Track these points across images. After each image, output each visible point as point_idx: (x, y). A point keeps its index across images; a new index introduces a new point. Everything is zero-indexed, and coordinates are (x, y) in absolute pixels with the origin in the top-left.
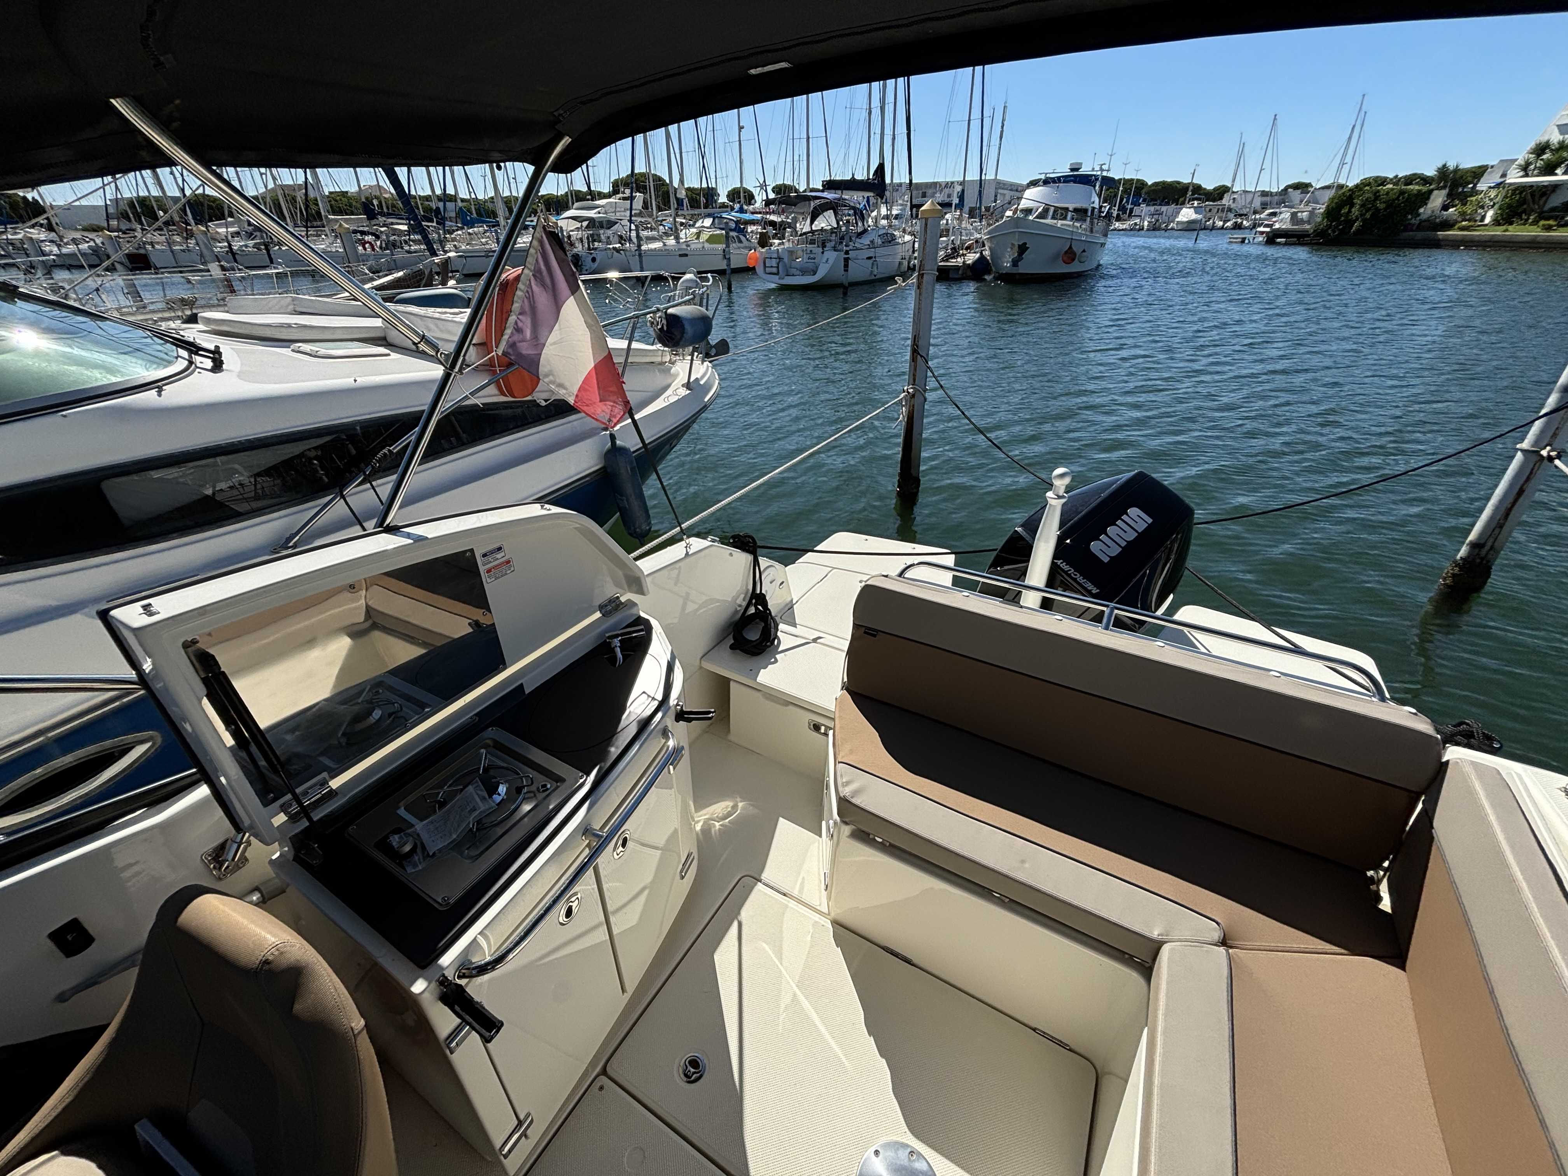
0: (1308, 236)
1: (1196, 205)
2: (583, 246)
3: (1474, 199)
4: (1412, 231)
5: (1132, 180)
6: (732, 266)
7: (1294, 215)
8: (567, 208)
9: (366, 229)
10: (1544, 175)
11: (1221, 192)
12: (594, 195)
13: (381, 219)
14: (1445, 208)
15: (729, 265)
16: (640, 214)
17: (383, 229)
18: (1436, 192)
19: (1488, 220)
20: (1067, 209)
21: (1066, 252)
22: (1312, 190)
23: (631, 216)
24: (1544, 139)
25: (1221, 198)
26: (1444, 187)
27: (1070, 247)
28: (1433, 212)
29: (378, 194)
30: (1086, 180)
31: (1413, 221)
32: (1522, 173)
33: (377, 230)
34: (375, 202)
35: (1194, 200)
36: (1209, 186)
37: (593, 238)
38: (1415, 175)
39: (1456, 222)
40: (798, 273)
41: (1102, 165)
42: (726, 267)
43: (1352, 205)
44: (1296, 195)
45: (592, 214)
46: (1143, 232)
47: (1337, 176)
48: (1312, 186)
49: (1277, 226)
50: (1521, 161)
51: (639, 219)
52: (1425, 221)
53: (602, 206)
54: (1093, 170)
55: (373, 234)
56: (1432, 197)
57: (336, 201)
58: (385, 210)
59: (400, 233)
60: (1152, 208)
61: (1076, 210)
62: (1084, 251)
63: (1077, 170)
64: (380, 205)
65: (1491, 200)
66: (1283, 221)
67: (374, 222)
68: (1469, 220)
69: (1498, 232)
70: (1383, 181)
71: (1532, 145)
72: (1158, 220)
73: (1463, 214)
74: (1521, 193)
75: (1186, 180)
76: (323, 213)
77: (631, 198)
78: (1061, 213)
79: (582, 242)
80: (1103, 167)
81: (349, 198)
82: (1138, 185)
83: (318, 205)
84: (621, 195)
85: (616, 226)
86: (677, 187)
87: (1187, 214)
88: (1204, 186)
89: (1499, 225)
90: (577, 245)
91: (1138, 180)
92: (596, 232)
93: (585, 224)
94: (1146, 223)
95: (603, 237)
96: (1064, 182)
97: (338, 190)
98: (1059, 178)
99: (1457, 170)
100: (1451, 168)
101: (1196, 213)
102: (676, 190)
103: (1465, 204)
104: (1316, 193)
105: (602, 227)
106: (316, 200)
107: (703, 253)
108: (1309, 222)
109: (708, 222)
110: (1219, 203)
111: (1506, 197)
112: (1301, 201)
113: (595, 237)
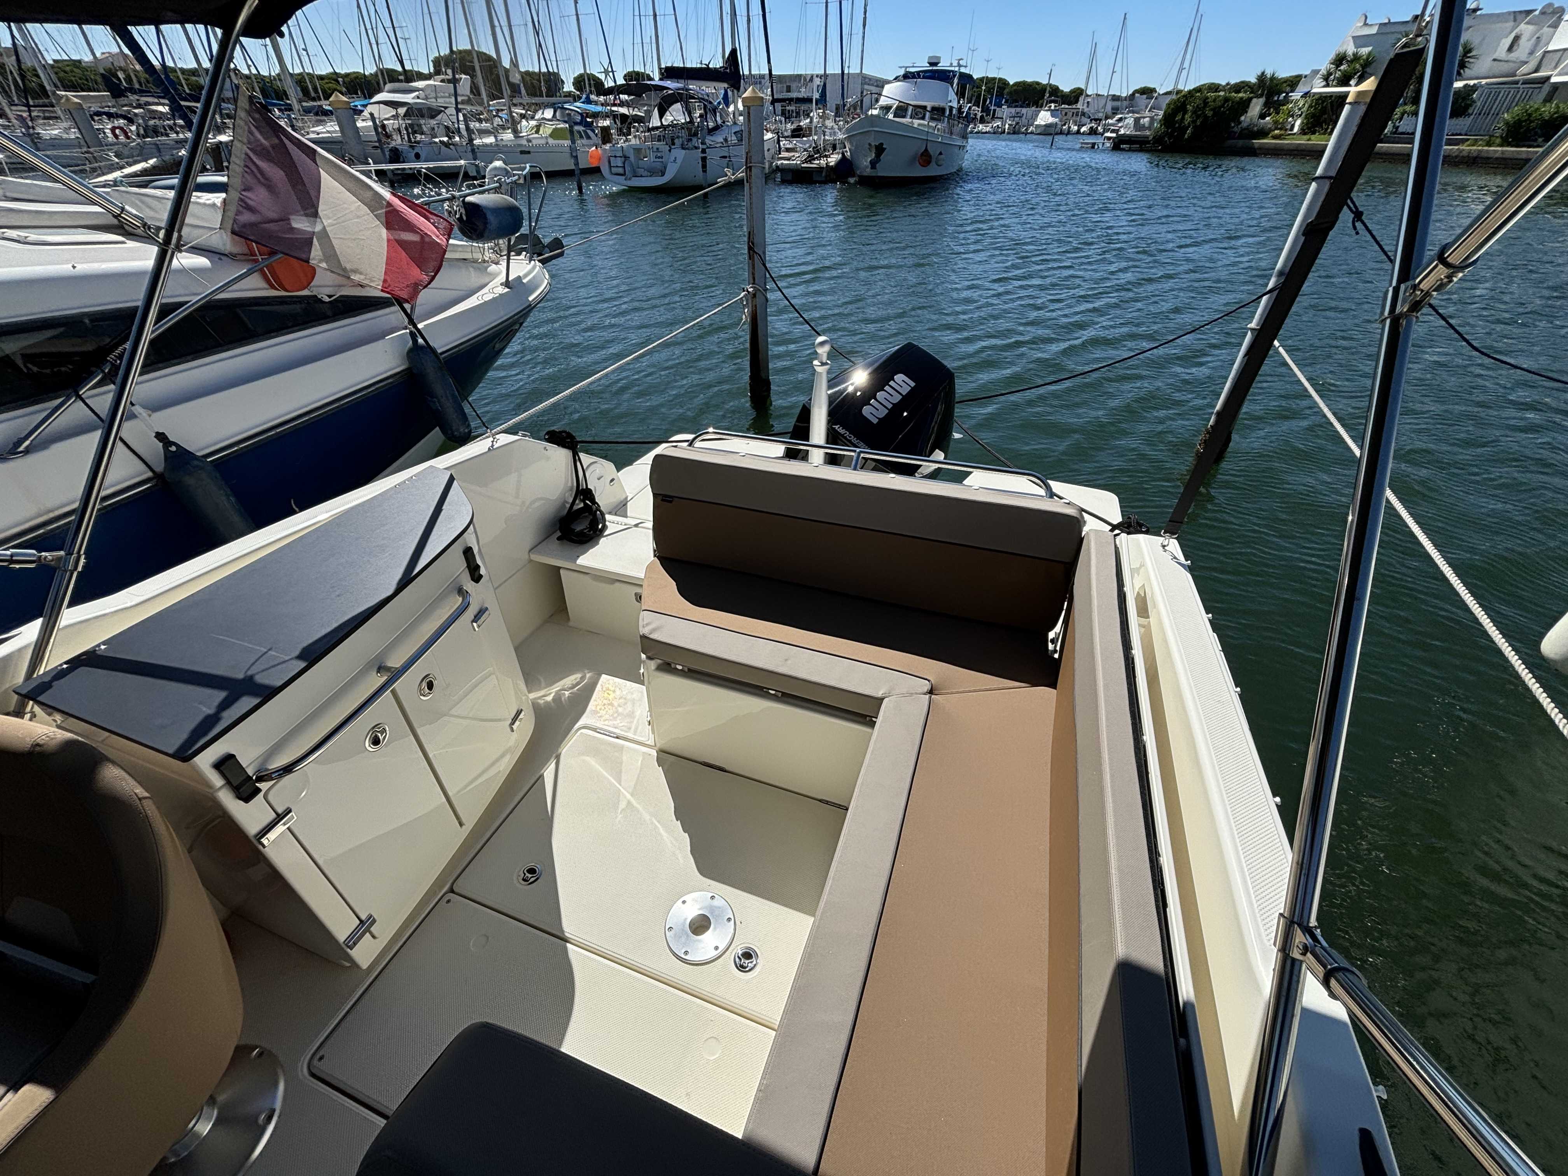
0: (1148, 142)
1: (1053, 108)
2: (402, 139)
3: (1285, 107)
4: (1235, 139)
5: (994, 79)
6: (581, 167)
7: (1137, 120)
8: (379, 90)
9: (113, 110)
10: (1341, 86)
11: (1077, 95)
12: (410, 76)
13: (133, 98)
14: (1262, 116)
15: (577, 164)
16: (468, 102)
17: (136, 111)
18: (1254, 100)
19: (1296, 129)
20: (925, 108)
21: (922, 154)
22: (1155, 95)
23: (457, 103)
24: (1342, 50)
25: (1077, 102)
26: (1261, 96)
27: (926, 150)
28: (1251, 120)
29: (123, 64)
30: (944, 76)
31: (1236, 129)
32: (1324, 83)
33: (129, 112)
34: (121, 75)
35: (1051, 102)
36: (1066, 88)
37: (414, 129)
38: (1242, 82)
39: (1271, 130)
40: (646, 173)
41: (959, 60)
42: (573, 167)
43: (1185, 112)
44: (1141, 100)
45: (409, 98)
46: (1005, 135)
47: (1177, 82)
48: (1156, 92)
49: (1122, 132)
50: (1324, 71)
51: (469, 108)
52: (1245, 129)
53: (421, 90)
54: (951, 65)
55: (124, 117)
56: (1252, 105)
57: (65, 72)
58: (137, 86)
59: (161, 116)
60: (1013, 110)
61: (934, 109)
62: (941, 154)
63: (935, 64)
64: (129, 79)
65: (1300, 109)
66: (1127, 127)
67: (123, 101)
68: (1281, 129)
69: (1302, 141)
70: (1215, 88)
71: (1332, 56)
72: (1017, 123)
73: (1276, 122)
74: (1323, 102)
75: (1045, 82)
76: (48, 88)
77: (454, 81)
78: (919, 111)
79: (400, 133)
80: (961, 62)
81: (85, 69)
82: (1001, 85)
83: (38, 76)
84: (442, 77)
85: (440, 117)
86: (508, 67)
87: (1044, 117)
88: (1061, 88)
89: (1305, 134)
90: (395, 137)
91: (1000, 79)
92: (416, 122)
93: (402, 111)
94: (1007, 126)
95: (425, 129)
96: (924, 77)
97: (67, 58)
98: (918, 72)
99: (1273, 78)
100: (1269, 76)
101: (1052, 116)
102: (507, 71)
103: (1278, 113)
104: (1160, 99)
105: (423, 116)
106: (35, 70)
107: (545, 150)
108: (1149, 128)
109: (549, 113)
110: (1074, 107)
111: (1310, 106)
112: (1146, 108)
113: (416, 128)
